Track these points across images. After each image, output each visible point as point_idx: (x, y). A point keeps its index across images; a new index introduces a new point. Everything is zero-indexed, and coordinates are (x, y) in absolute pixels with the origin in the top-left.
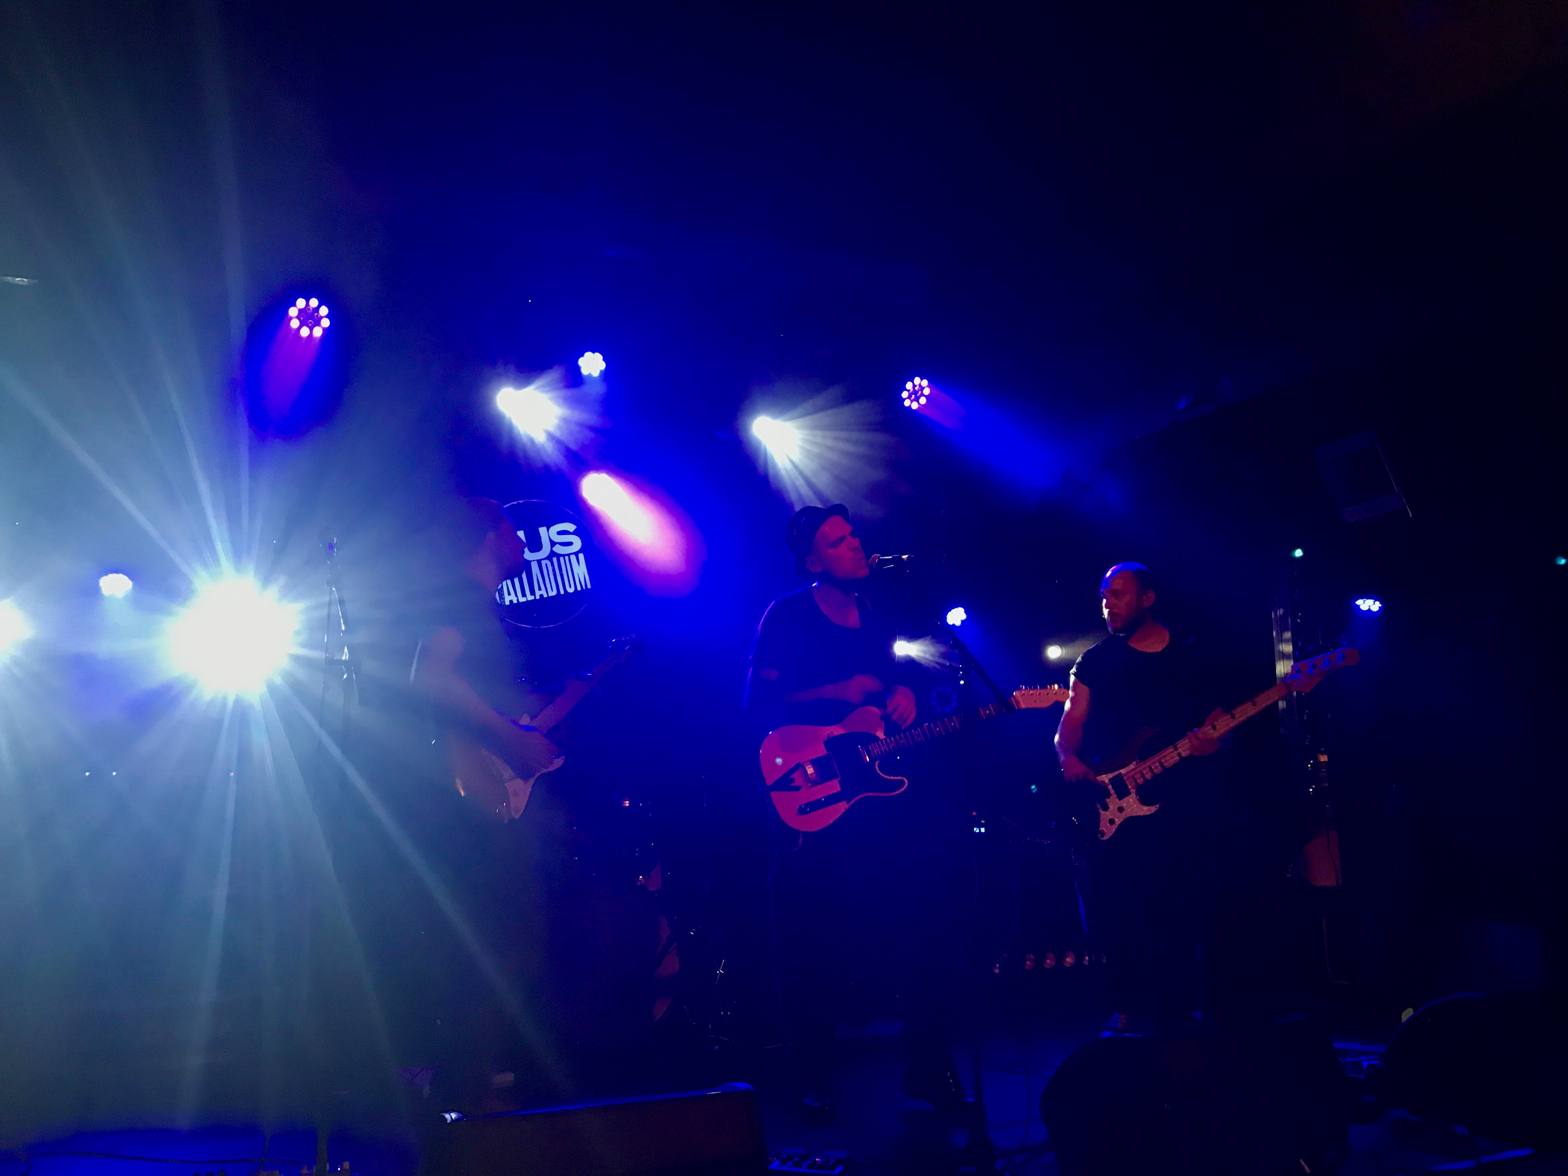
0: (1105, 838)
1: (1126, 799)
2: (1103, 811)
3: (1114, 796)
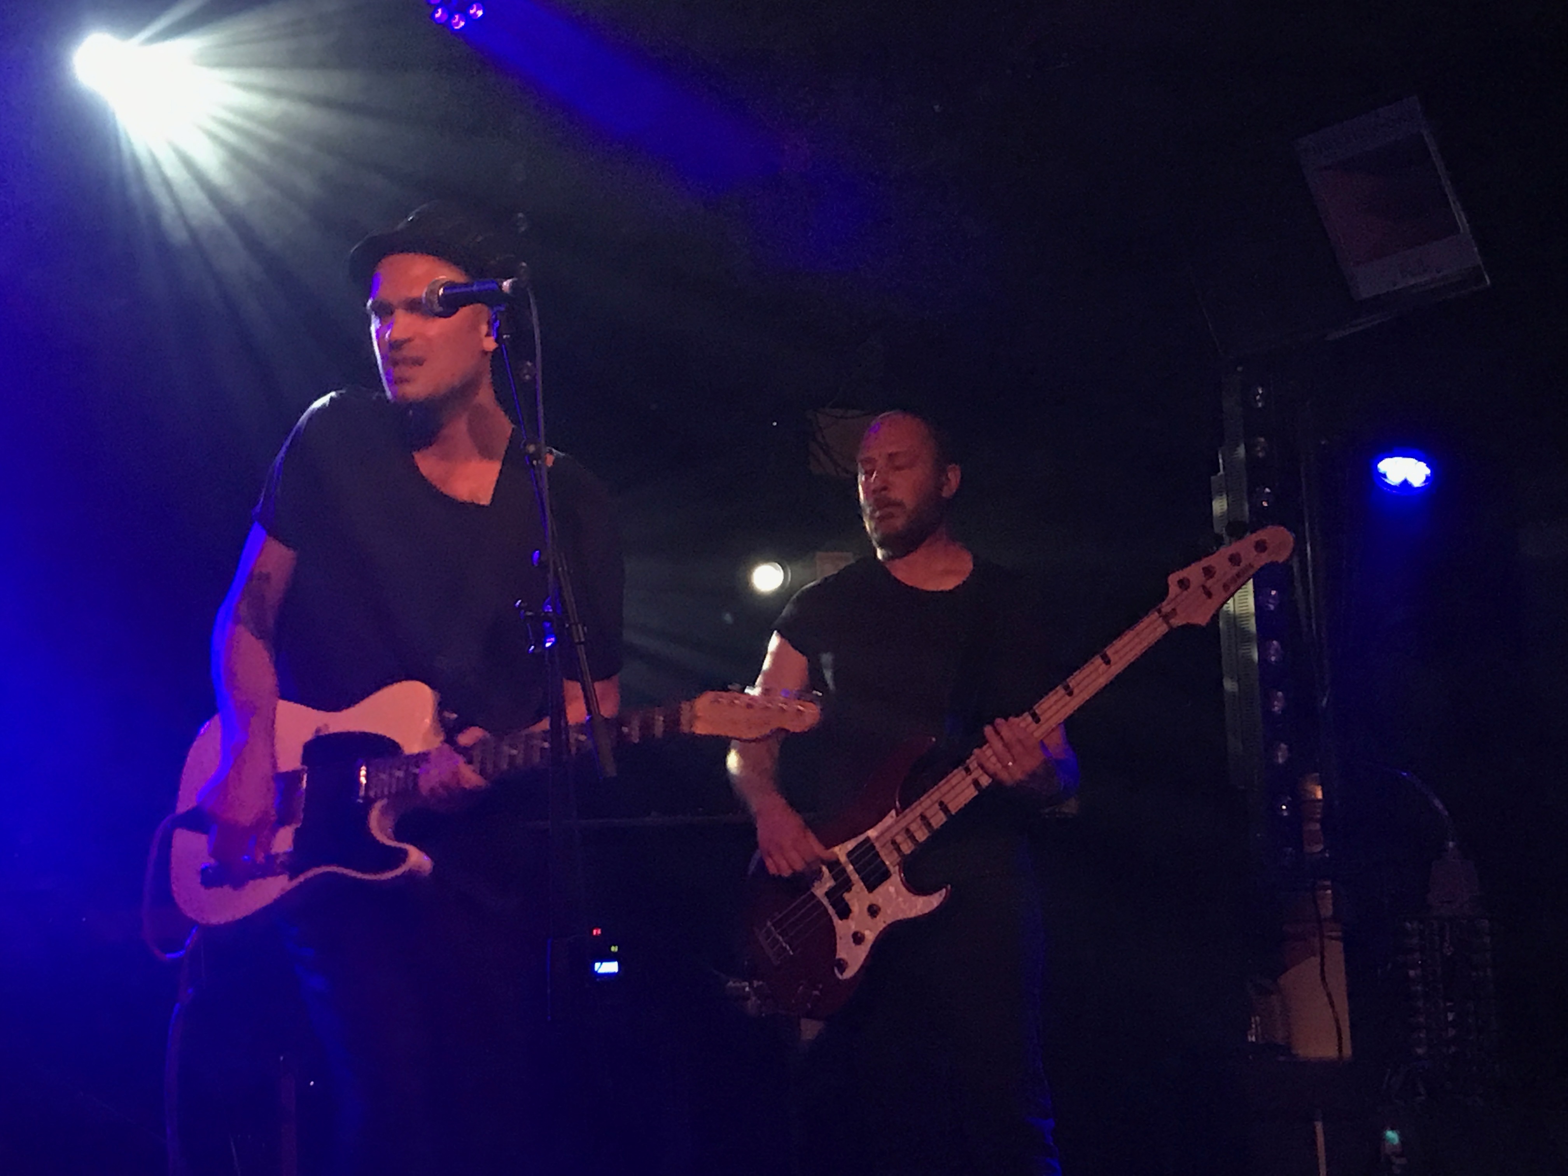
0: (849, 974)
1: (880, 889)
2: (841, 919)
3: (858, 885)
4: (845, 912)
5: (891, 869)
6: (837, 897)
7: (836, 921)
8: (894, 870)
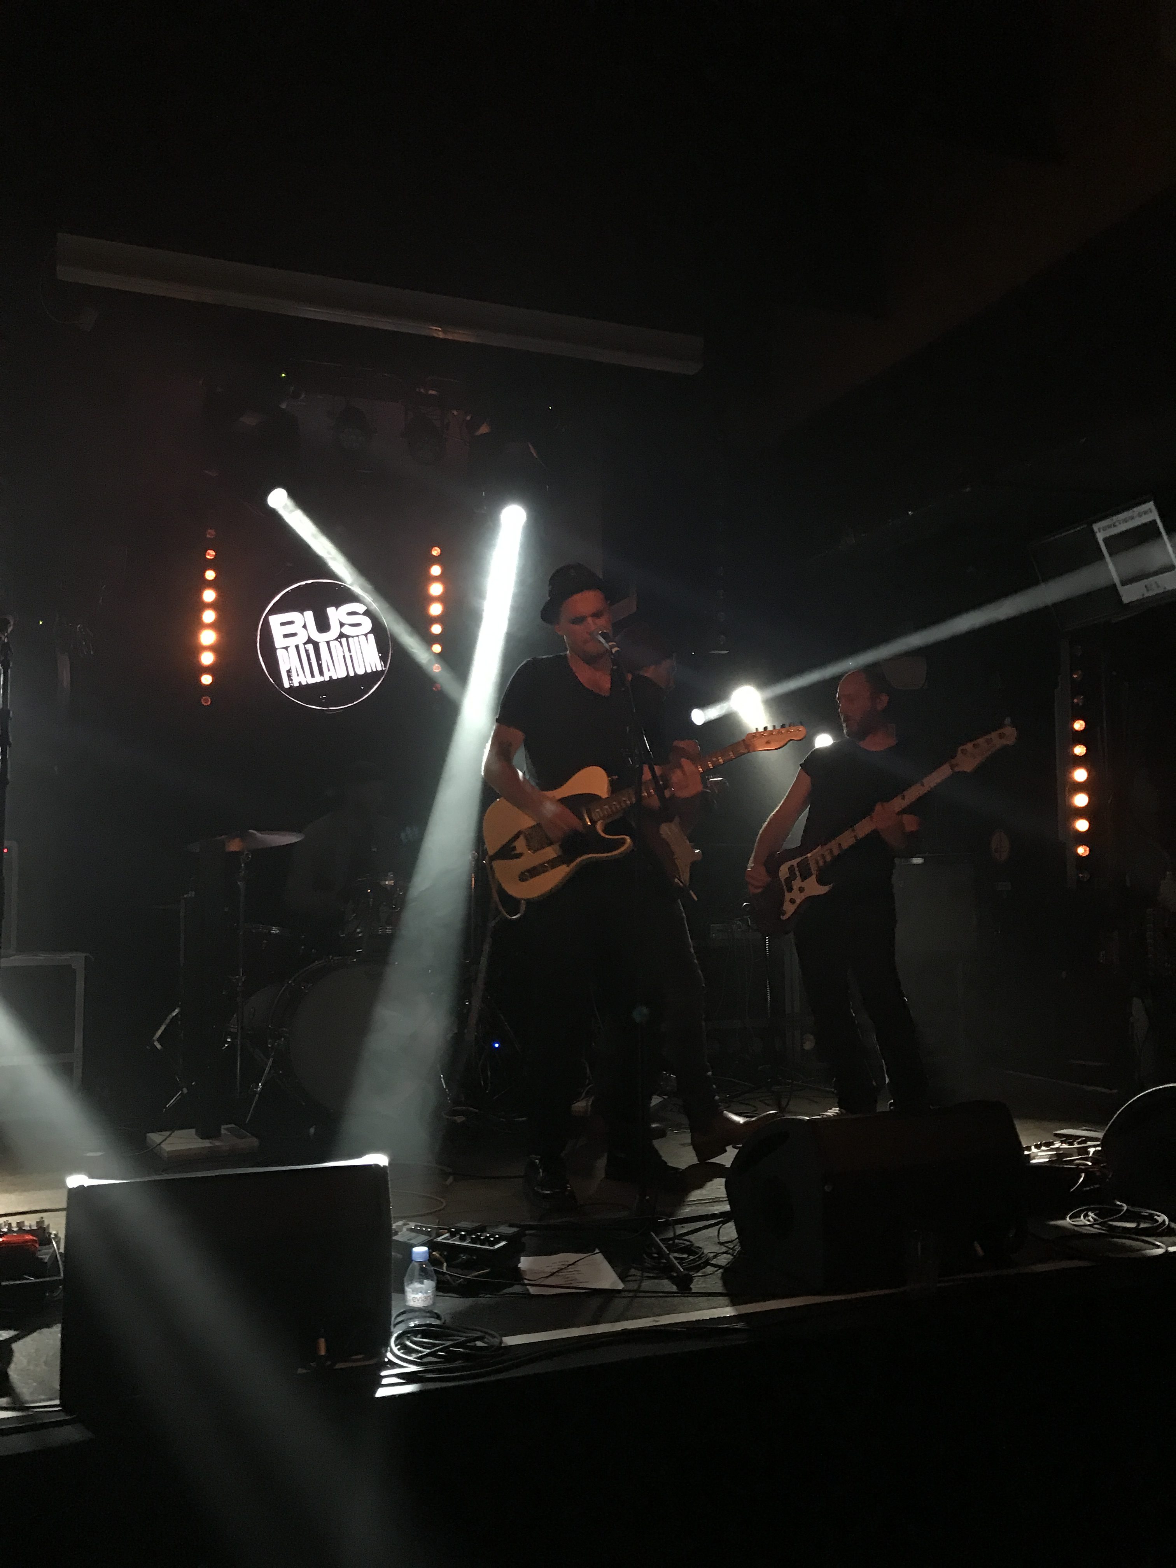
0: (786, 916)
1: (808, 880)
2: (788, 892)
3: (799, 878)
4: (790, 890)
5: (813, 872)
6: (789, 881)
7: (786, 894)
8: (814, 872)
